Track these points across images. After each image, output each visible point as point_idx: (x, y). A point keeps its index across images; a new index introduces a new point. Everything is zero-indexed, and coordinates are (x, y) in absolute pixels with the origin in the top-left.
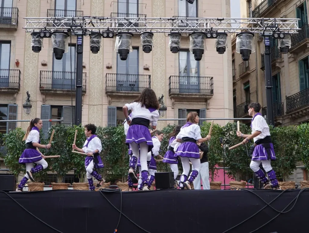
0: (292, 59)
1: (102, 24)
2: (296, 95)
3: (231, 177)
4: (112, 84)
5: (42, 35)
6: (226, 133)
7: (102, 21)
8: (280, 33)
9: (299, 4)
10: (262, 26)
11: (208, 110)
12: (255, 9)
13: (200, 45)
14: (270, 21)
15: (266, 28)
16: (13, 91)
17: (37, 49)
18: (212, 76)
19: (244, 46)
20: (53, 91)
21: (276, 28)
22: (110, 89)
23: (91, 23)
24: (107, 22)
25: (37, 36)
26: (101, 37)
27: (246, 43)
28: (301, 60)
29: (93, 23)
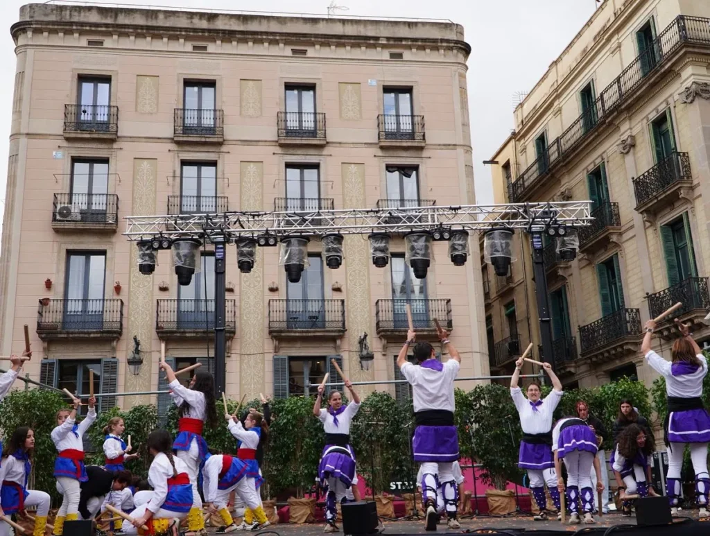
0: (585, 263)
1: (257, 223)
2: (596, 323)
3: (488, 483)
4: (280, 317)
5: (156, 245)
6: (474, 403)
7: (256, 218)
8: (559, 227)
9: (591, 168)
10: (527, 217)
11: (444, 356)
12: (518, 180)
13: (423, 252)
14: (539, 207)
15: (533, 219)
16: (111, 335)
17: (147, 269)
18: (448, 298)
19: (498, 251)
20: (180, 333)
21: (551, 219)
22: (276, 326)
23: (238, 222)
24: (265, 219)
25: (146, 247)
26: (255, 245)
27: (502, 247)
28: (602, 263)
29: (242, 223)
